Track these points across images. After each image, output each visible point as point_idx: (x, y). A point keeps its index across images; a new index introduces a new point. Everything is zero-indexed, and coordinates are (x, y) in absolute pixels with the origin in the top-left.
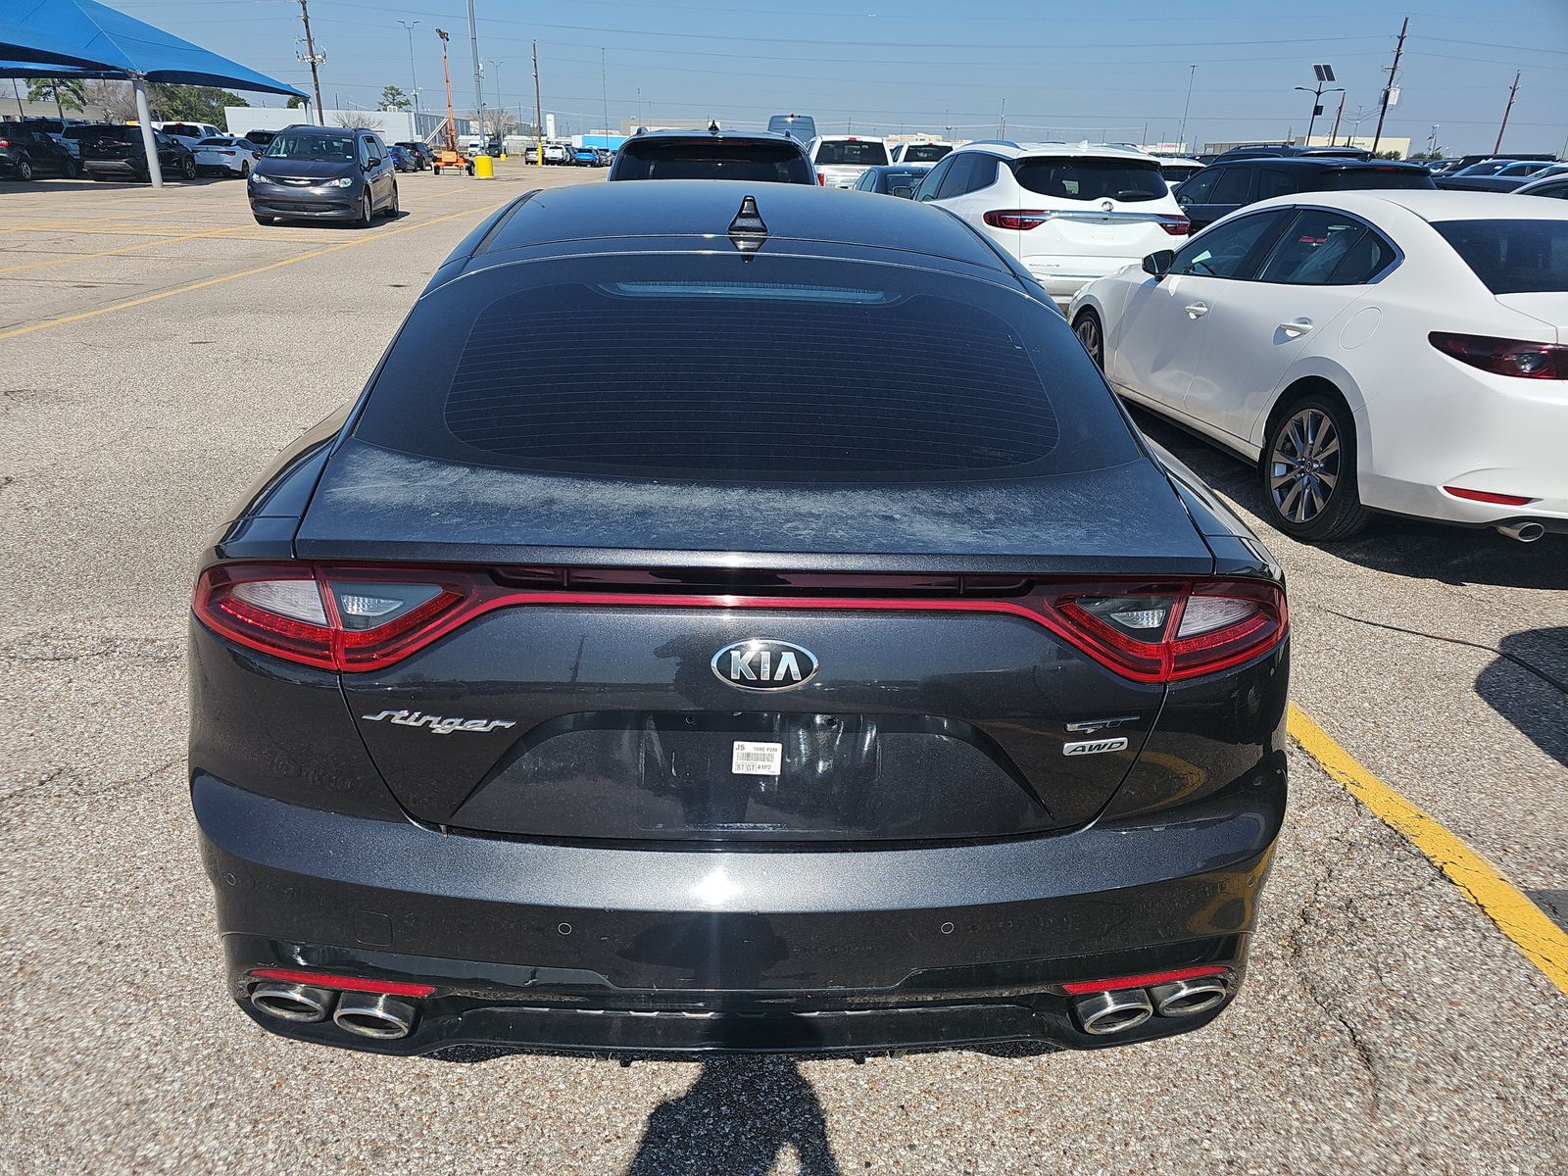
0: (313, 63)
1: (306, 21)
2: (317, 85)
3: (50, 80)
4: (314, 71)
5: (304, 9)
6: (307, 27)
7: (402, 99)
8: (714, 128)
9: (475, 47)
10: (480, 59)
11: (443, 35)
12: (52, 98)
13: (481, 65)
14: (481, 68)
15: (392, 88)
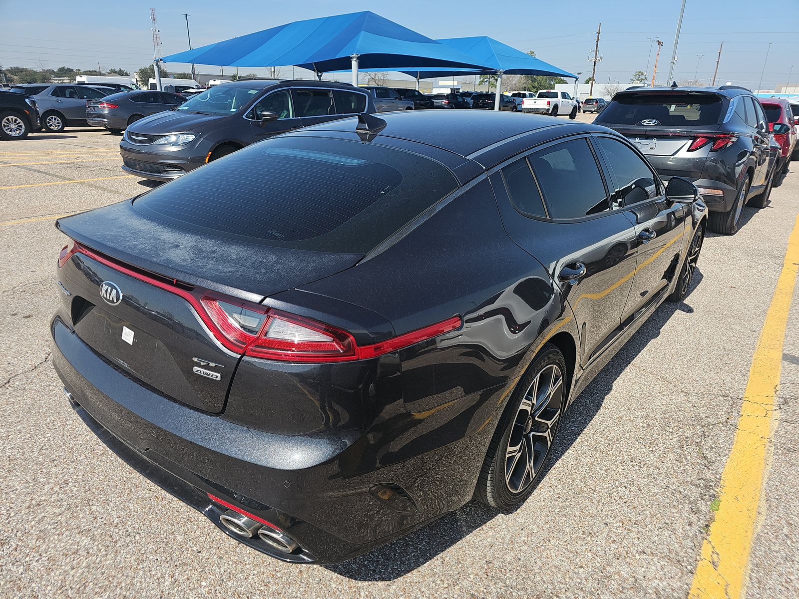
0: (595, 62)
1: (597, 42)
2: (594, 72)
3: (489, 75)
4: (594, 65)
5: (598, 36)
6: (597, 44)
7: (643, 77)
8: (675, 85)
9: (675, 49)
10: (677, 54)
11: (659, 43)
12: (487, 83)
13: (676, 58)
14: (676, 59)
15: (640, 72)
